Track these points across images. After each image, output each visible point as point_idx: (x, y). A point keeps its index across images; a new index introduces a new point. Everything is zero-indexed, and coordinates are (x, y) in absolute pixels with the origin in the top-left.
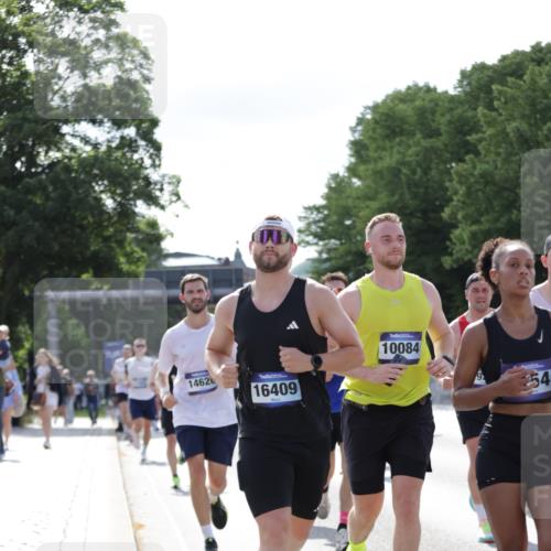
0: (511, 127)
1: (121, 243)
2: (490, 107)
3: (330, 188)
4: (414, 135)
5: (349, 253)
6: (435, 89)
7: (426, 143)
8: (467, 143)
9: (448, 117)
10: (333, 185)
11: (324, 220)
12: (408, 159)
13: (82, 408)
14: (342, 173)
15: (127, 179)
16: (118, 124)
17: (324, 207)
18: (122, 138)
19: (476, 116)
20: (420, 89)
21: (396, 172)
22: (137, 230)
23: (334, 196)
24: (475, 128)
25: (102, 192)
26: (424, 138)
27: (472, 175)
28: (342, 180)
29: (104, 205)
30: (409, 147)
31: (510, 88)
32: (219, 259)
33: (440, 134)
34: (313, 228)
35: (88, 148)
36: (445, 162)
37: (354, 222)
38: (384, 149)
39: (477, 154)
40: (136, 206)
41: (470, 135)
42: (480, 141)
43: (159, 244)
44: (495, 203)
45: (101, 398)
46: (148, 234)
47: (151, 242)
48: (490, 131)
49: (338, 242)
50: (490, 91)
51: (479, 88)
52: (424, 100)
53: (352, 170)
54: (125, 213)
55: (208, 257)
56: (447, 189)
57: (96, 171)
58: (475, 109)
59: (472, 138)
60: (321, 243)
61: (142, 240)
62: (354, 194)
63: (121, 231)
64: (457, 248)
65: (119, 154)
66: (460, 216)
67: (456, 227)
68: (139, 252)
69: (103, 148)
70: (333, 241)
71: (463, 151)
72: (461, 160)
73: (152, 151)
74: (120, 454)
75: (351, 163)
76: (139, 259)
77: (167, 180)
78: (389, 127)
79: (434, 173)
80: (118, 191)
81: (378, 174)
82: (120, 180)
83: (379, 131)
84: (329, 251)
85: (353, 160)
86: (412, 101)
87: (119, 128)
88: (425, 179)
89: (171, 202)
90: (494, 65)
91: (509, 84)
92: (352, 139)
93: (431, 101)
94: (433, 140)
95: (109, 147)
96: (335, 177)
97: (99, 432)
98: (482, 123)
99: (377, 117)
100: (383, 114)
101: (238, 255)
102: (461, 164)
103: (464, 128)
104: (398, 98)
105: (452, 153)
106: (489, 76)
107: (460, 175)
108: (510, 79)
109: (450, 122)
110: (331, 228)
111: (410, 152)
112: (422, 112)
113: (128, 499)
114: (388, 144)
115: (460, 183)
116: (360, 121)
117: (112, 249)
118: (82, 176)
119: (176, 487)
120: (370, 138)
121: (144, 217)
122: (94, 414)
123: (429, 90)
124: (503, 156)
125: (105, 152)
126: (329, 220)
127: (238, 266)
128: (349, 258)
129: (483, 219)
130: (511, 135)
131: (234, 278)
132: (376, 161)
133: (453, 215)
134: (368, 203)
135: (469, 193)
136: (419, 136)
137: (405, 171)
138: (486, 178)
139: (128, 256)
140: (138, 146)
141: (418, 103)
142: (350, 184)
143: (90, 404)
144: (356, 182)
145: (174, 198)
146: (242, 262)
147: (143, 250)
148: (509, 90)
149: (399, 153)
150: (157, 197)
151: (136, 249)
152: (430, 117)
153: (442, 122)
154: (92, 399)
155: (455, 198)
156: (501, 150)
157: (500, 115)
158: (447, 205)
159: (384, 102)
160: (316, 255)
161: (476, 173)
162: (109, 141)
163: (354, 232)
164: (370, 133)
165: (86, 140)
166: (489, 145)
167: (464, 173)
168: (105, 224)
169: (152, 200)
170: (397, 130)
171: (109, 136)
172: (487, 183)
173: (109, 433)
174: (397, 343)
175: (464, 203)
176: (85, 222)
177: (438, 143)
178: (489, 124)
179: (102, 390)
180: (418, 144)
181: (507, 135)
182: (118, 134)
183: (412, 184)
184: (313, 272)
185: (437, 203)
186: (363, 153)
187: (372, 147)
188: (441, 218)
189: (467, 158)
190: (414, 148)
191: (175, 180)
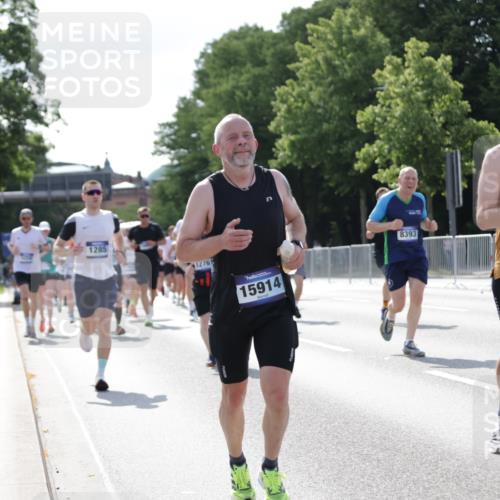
0: (320, 58)
1: (14, 154)
2: (306, 42)
3: (179, 108)
4: (244, 64)
5: (194, 159)
6: (262, 29)
7: (257, 71)
8: (288, 71)
9: (272, 50)
10: (182, 106)
11: (175, 133)
12: (241, 84)
14: (189, 96)
15: (18, 104)
17: (175, 124)
18: (15, 71)
19: (293, 49)
20: (250, 29)
21: (231, 94)
22: (27, 144)
23: (182, 114)
24: (294, 58)
26: (253, 67)
27: (292, 95)
28: (189, 102)
30: (241, 74)
31: (321, 26)
32: (92, 167)
33: (266, 64)
34: (167, 140)
36: (271, 86)
37: (199, 135)
38: (221, 76)
39: (296, 78)
40: (26, 124)
41: (290, 63)
42: (298, 69)
43: (44, 155)
46: (35, 147)
47: (38, 153)
48: (306, 61)
49: (186, 151)
50: (304, 29)
51: (297, 27)
52: (253, 37)
53: (197, 94)
54: (18, 131)
55: (84, 165)
56: (272, 108)
58: (293, 44)
59: (291, 66)
60: (173, 152)
61: (32, 151)
62: (199, 113)
63: (14, 144)
64: (281, 153)
66: (282, 128)
67: (279, 137)
68: (28, 161)
70: (182, 150)
71: (284, 76)
72: (285, 84)
73: (38, 81)
75: (196, 88)
76: (28, 167)
78: (225, 59)
79: (261, 94)
80: (12, 113)
82: (13, 104)
83: (217, 62)
84: (179, 158)
85: (197, 85)
86: (244, 37)
87: (11, 63)
88: (254, 100)
89: (53, 120)
90: (309, 9)
91: (321, 23)
92: (196, 69)
93: (258, 38)
94: (261, 68)
95: (4, 78)
96: (183, 99)
98: (299, 54)
99: (216, 51)
100: (220, 49)
101: (107, 163)
102: (282, 87)
103: (285, 58)
104: (233, 36)
105: (276, 79)
107: (281, 95)
108: (321, 20)
109: (274, 55)
110: (180, 140)
111: (243, 78)
112: (252, 48)
114: (224, 71)
115: (282, 102)
116: (203, 55)
117: (7, 159)
120: (211, 68)
121: (32, 133)
123: (257, 29)
124: (316, 79)
126: (179, 134)
127: (107, 172)
128: (195, 163)
129: (300, 130)
130: (321, 62)
131: (104, 181)
132: (215, 85)
133: (278, 127)
135: (289, 111)
136: (249, 65)
137: (238, 93)
138: (303, 97)
139: (20, 164)
140: (27, 77)
141: (249, 40)
142: (195, 105)
144: (200, 103)
145: (56, 117)
146: (110, 169)
147: (32, 159)
148: (320, 28)
149: (234, 79)
150: (42, 117)
151: (26, 158)
152: (257, 49)
153: (268, 54)
155: (279, 114)
157: (314, 47)
158: (273, 120)
159: (222, 40)
160: (168, 162)
161: (294, 93)
162: (4, 74)
163: (198, 143)
164: (211, 64)
166: (306, 71)
168: (2, 139)
169: (38, 120)
170: (232, 61)
173: (7, 305)
175: (285, 118)
177: (265, 71)
178: (304, 56)
180: (248, 72)
182: (10, 68)
183: (244, 104)
184: (167, 175)
185: (265, 118)
186: (205, 80)
187: (212, 74)
188: (268, 131)
189: (288, 82)
190: (246, 76)
191: (56, 103)
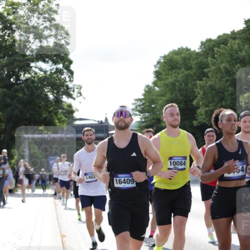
0: (222, 66)
1: (56, 114)
2: (213, 57)
3: (146, 91)
4: (181, 69)
5: (153, 119)
6: (190, 49)
7: (187, 72)
8: (204, 72)
9: (195, 61)
10: (147, 90)
11: (143, 105)
12: (178, 79)
13: (39, 185)
14: (151, 85)
15: (59, 87)
16: (55, 63)
17: (143, 99)
18: (57, 69)
19: (207, 61)
20: (184, 49)
21: (173, 84)
22: (63, 109)
23: (147, 94)
24: (207, 66)
25: (48, 92)
26: (186, 70)
27: (206, 86)
28: (151, 88)
29: (49, 97)
30: (179, 74)
31: (222, 49)
32: (98, 121)
33: (192, 69)
34: (138, 108)
35: (42, 73)
36: (195, 81)
37: (156, 106)
38: (168, 75)
39: (208, 77)
40: (62, 98)
41: (205, 69)
42: (209, 72)
43: (72, 115)
44: (216, 98)
45: (47, 181)
46: (67, 110)
47: (69, 114)
48: (213, 68)
49: (149, 114)
50: (213, 51)
51: (209, 49)
52: (185, 54)
53: (155, 83)
54: (58, 101)
55: (93, 120)
56: (195, 92)
57: (45, 83)
58: (207, 58)
59: (206, 70)
60: (142, 115)
61: (65, 113)
62: (156, 94)
63: (56, 109)
64: (200, 117)
65: (55, 75)
66: (201, 103)
67: (199, 108)
68: (64, 118)
69: (49, 73)
70: (147, 114)
71: (202, 76)
72: (201, 80)
73: (69, 74)
74: (56, 205)
75: (155, 81)
76: (64, 121)
77: (76, 87)
78: (170, 65)
79: (189, 85)
80: (55, 92)
81: (166, 85)
82: (56, 87)
83: (166, 67)
84: (145, 118)
85: (155, 79)
86: (180, 54)
87: (55, 64)
88: (185, 88)
89: (78, 96)
90: (215, 40)
91: (222, 47)
92: (155, 70)
93: (188, 54)
94: (189, 71)
95: (51, 73)
96: (148, 86)
97: (46, 196)
98: (210, 64)
99: (166, 61)
100: (168, 60)
101: (106, 119)
102: (201, 82)
103: (202, 66)
104: (175, 53)
105: (197, 77)
106: (213, 44)
107: (201, 86)
108: (222, 46)
109: (196, 63)
110: (146, 108)
111: (180, 76)
112: (185, 59)
113: (59, 224)
114: (170, 73)
115: (201, 89)
116: (158, 63)
117: (52, 116)
118: (39, 85)
119: (79, 219)
120: (163, 70)
121: (66, 103)
122: (44, 188)
123: (188, 50)
124: (219, 78)
125: (49, 75)
126: (145, 105)
128: (154, 121)
129: (210, 105)
130: (222, 69)
131: (104, 129)
132: (165, 79)
133: (198, 103)
134: (162, 98)
135: (204, 94)
136: (183, 69)
137: (177, 84)
138: (212, 87)
139: (59, 119)
140: (63, 72)
141: (183, 55)
142: (154, 89)
143: (43, 183)
144: (157, 89)
145: (79, 95)
146: (108, 123)
147: (66, 117)
148: (221, 50)
149: (175, 76)
150: (72, 94)
151: (62, 116)
152: (188, 61)
153: (193, 63)
154: (44, 181)
155: (198, 96)
156: (218, 76)
157: (218, 61)
158: (195, 99)
159: (169, 55)
160: (139, 120)
161: (208, 85)
162: (51, 70)
163: (155, 110)
164: (163, 68)
165: (41, 70)
166: (213, 73)
167: (202, 85)
168: (49, 105)
169: (69, 96)
170: (174, 67)
171: (51, 68)
172: (212, 90)
173: (51, 196)
174: (176, 161)
175: (202, 98)
176: (41, 105)
177: (191, 72)
178: (213, 64)
179: (48, 177)
180: (183, 73)
181: (221, 69)
182: (55, 67)
183: (180, 90)
184: (138, 127)
185: (191, 98)
186: (160, 76)
187: (164, 73)
188: (192, 105)
189: (204, 79)
190: (181, 74)
191: (79, 87)
